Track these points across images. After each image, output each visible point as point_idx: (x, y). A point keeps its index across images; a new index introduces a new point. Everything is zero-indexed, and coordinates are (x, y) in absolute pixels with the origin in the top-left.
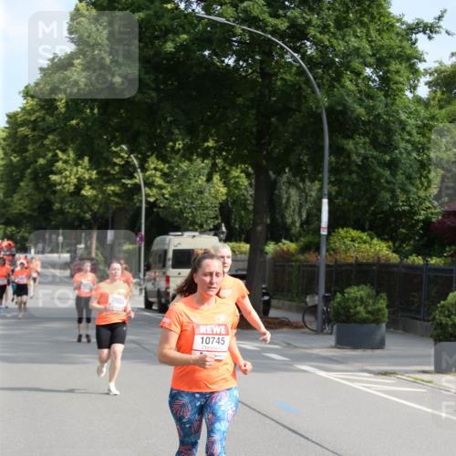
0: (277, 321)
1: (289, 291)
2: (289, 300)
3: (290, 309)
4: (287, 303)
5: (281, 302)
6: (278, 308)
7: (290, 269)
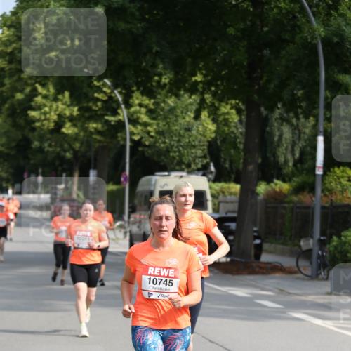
0: (269, 266)
1: (281, 234)
2: (283, 244)
3: (282, 253)
4: (279, 247)
5: (273, 245)
6: (270, 252)
7: (284, 211)
